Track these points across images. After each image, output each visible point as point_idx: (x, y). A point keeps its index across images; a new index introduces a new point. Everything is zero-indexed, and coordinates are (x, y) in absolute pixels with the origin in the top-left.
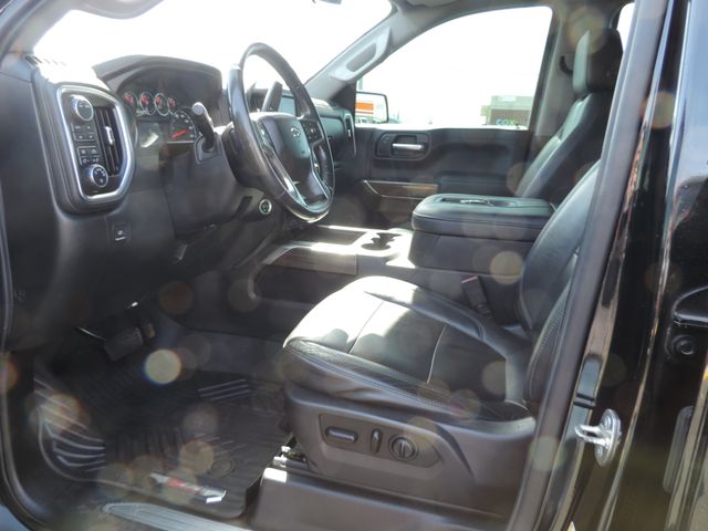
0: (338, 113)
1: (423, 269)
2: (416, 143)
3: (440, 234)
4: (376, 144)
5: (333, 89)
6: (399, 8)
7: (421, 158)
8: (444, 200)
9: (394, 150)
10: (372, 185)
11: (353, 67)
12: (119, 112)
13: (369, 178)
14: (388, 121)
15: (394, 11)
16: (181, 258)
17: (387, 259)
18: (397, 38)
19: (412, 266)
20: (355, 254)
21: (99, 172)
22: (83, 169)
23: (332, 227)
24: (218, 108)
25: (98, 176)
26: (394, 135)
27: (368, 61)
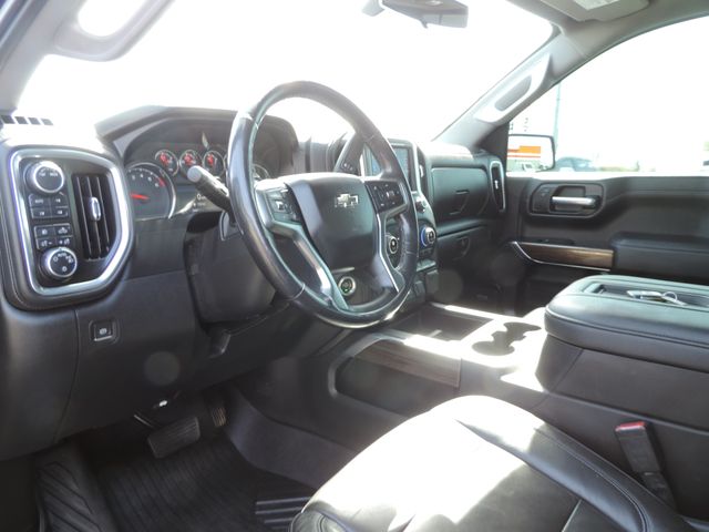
0: (480, 162)
1: (554, 395)
2: (585, 197)
3: (584, 348)
4: (531, 198)
5: (476, 134)
6: (561, 29)
7: (591, 215)
8: (602, 288)
9: (553, 205)
10: (524, 247)
11: (502, 106)
12: (116, 177)
13: (521, 239)
14: (553, 167)
15: (556, 33)
16: (223, 351)
17: (504, 372)
18: (559, 65)
19: (538, 387)
20: (459, 358)
21: (63, 258)
22: (39, 254)
23: (450, 308)
24: (292, 163)
25: (60, 262)
26: (556, 186)
27: (520, 97)
